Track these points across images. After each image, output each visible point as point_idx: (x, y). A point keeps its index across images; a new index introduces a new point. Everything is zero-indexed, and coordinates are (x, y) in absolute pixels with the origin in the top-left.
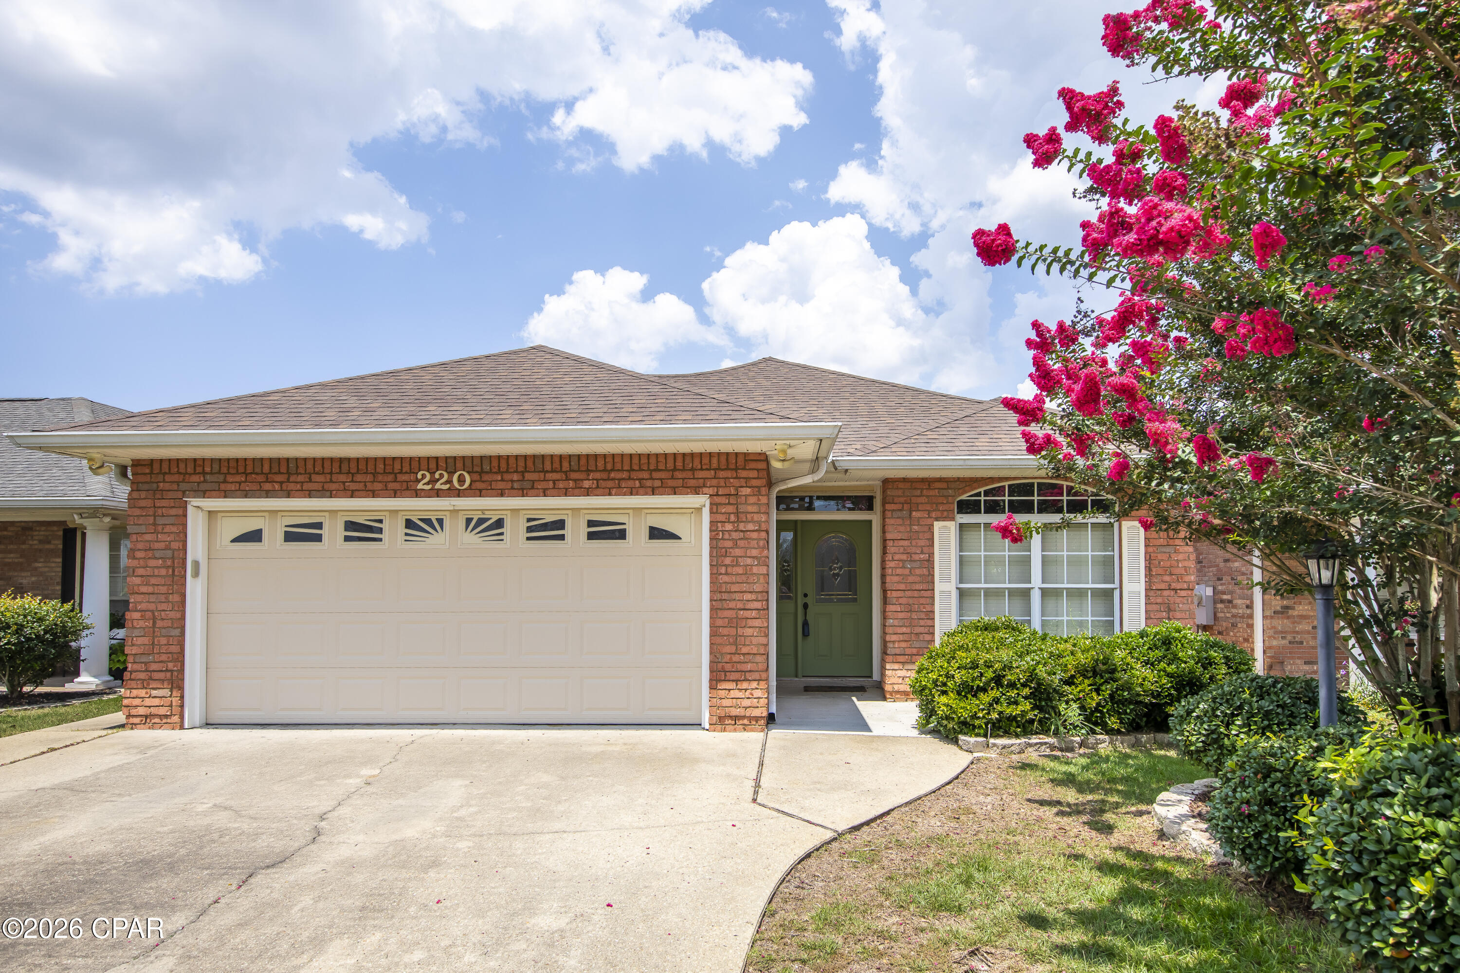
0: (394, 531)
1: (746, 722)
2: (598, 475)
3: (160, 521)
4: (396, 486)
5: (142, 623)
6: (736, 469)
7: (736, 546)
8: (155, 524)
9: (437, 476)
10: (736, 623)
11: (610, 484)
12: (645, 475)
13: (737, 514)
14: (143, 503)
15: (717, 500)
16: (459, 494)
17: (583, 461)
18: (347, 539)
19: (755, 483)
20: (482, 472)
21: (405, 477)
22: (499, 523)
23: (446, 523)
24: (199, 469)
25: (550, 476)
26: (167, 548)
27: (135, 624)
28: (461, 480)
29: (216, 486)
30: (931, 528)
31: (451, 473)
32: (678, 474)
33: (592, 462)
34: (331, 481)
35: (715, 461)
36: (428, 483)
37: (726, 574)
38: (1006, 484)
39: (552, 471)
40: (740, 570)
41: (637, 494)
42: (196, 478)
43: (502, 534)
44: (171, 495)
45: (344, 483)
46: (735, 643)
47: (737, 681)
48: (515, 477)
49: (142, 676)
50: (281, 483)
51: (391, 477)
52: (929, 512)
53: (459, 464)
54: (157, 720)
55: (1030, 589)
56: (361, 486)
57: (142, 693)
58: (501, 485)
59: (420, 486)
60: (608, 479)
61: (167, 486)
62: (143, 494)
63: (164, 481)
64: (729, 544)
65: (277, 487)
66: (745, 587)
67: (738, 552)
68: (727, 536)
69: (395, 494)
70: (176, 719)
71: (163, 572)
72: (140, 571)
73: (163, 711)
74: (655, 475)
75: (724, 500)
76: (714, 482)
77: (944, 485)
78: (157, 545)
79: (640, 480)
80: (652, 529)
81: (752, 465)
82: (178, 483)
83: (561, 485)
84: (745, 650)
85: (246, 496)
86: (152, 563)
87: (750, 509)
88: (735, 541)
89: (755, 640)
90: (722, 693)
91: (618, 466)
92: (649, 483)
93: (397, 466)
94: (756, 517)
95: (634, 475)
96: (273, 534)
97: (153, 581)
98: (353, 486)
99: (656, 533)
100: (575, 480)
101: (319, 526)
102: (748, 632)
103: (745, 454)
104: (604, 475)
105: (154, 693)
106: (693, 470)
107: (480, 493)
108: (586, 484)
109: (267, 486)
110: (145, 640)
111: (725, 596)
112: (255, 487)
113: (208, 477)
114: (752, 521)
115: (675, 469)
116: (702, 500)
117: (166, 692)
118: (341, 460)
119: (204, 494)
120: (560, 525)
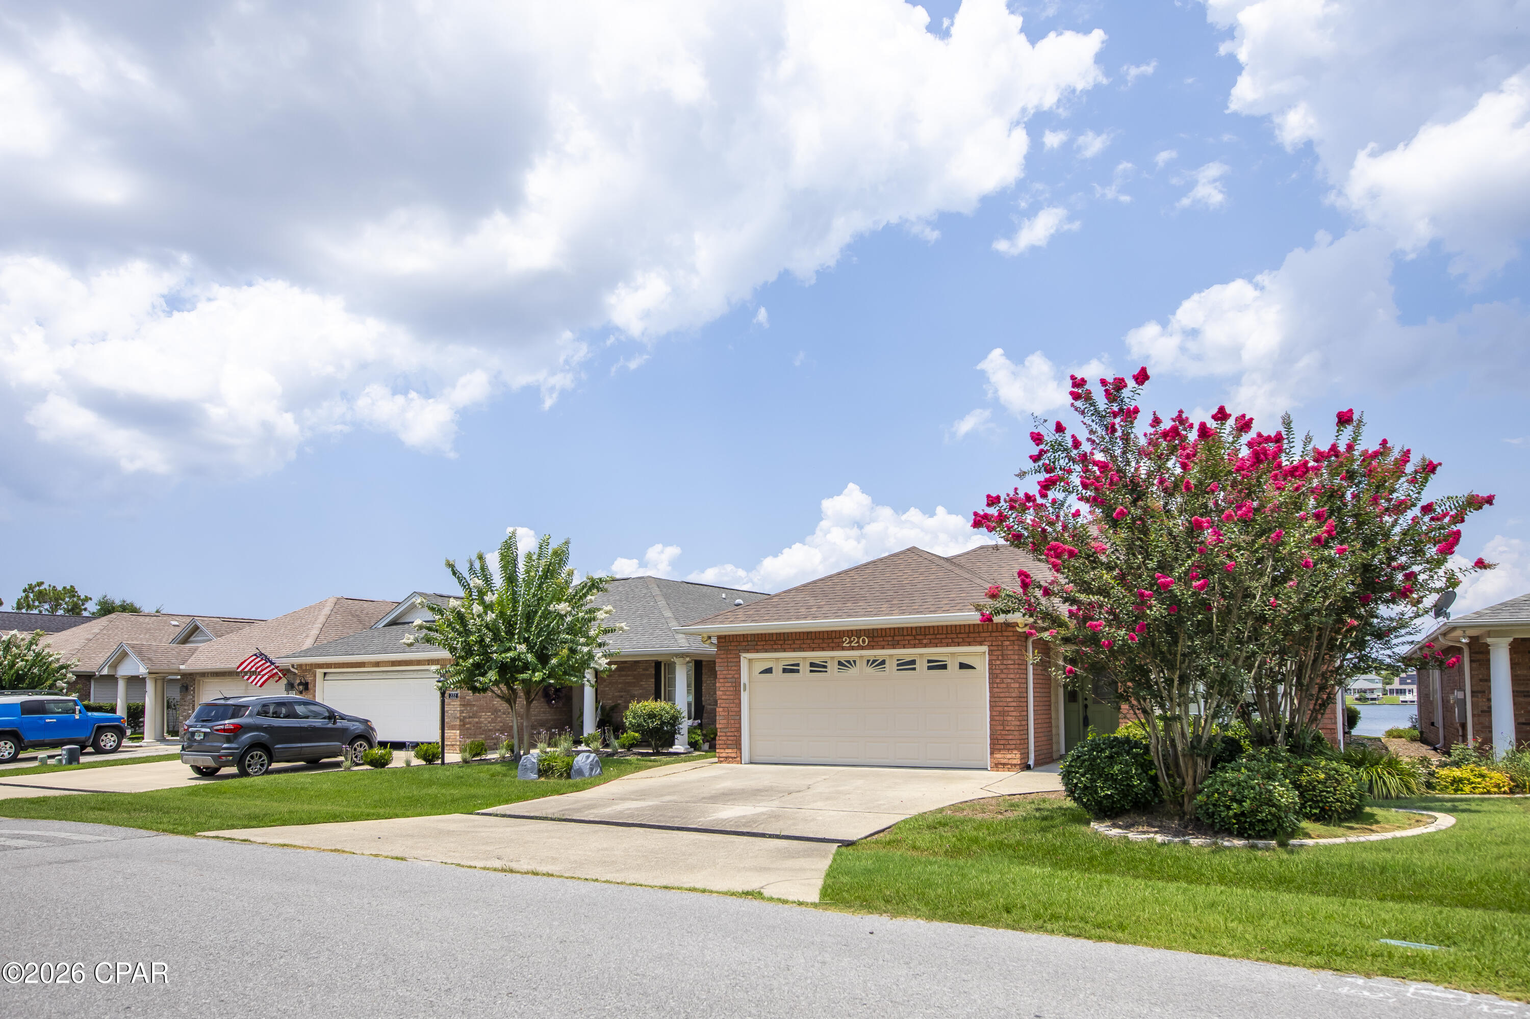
0: (833, 667)
1: (1010, 766)
2: (930, 636)
3: (730, 664)
4: (833, 645)
5: (723, 713)
6: (1002, 631)
7: (1002, 672)
8: (727, 666)
9: (852, 639)
10: (1003, 714)
11: (936, 641)
12: (954, 636)
13: (1002, 655)
14: (722, 656)
15: (992, 648)
16: (863, 648)
17: (922, 630)
18: (811, 671)
19: (1012, 638)
20: (873, 637)
21: (837, 640)
22: (883, 662)
23: (857, 663)
24: (746, 640)
25: (906, 637)
26: (733, 677)
27: (720, 713)
28: (864, 641)
29: (752, 647)
31: (859, 638)
32: (971, 635)
33: (927, 630)
34: (803, 643)
35: (990, 628)
36: (848, 643)
37: (998, 687)
39: (908, 635)
40: (1004, 686)
41: (950, 646)
42: (744, 644)
43: (885, 668)
44: (734, 651)
45: (809, 644)
46: (1005, 725)
47: (1005, 745)
48: (890, 639)
49: (724, 738)
50: (781, 644)
51: (830, 640)
53: (862, 633)
54: (731, 759)
56: (817, 645)
57: (724, 746)
58: (883, 643)
59: (844, 645)
60: (936, 638)
61: (732, 647)
62: (722, 652)
63: (731, 645)
64: (998, 671)
65: (779, 646)
66: (1007, 694)
67: (1003, 676)
68: (997, 667)
69: (833, 649)
70: (738, 759)
71: (731, 688)
72: (722, 689)
73: (733, 755)
74: (959, 635)
75: (995, 648)
76: (990, 639)
78: (728, 676)
79: (952, 638)
80: (961, 663)
81: (1010, 629)
82: (736, 646)
83: (912, 642)
84: (1007, 728)
85: (766, 652)
86: (727, 684)
87: (1009, 652)
88: (1002, 670)
89: (1013, 723)
90: (997, 751)
91: (940, 632)
92: (956, 640)
93: (833, 635)
94: (1013, 657)
95: (948, 636)
96: (777, 669)
97: (727, 693)
98: (814, 646)
99: (963, 666)
100: (919, 639)
101: (798, 665)
102: (1009, 718)
104: (933, 637)
105: (729, 746)
106: (979, 632)
107: (873, 648)
108: (925, 641)
109: (775, 647)
110: (725, 721)
111: (997, 699)
112: (770, 647)
113: (749, 643)
115: (969, 632)
116: (985, 648)
117: (737, 746)
118: (808, 633)
119: (748, 651)
120: (913, 662)
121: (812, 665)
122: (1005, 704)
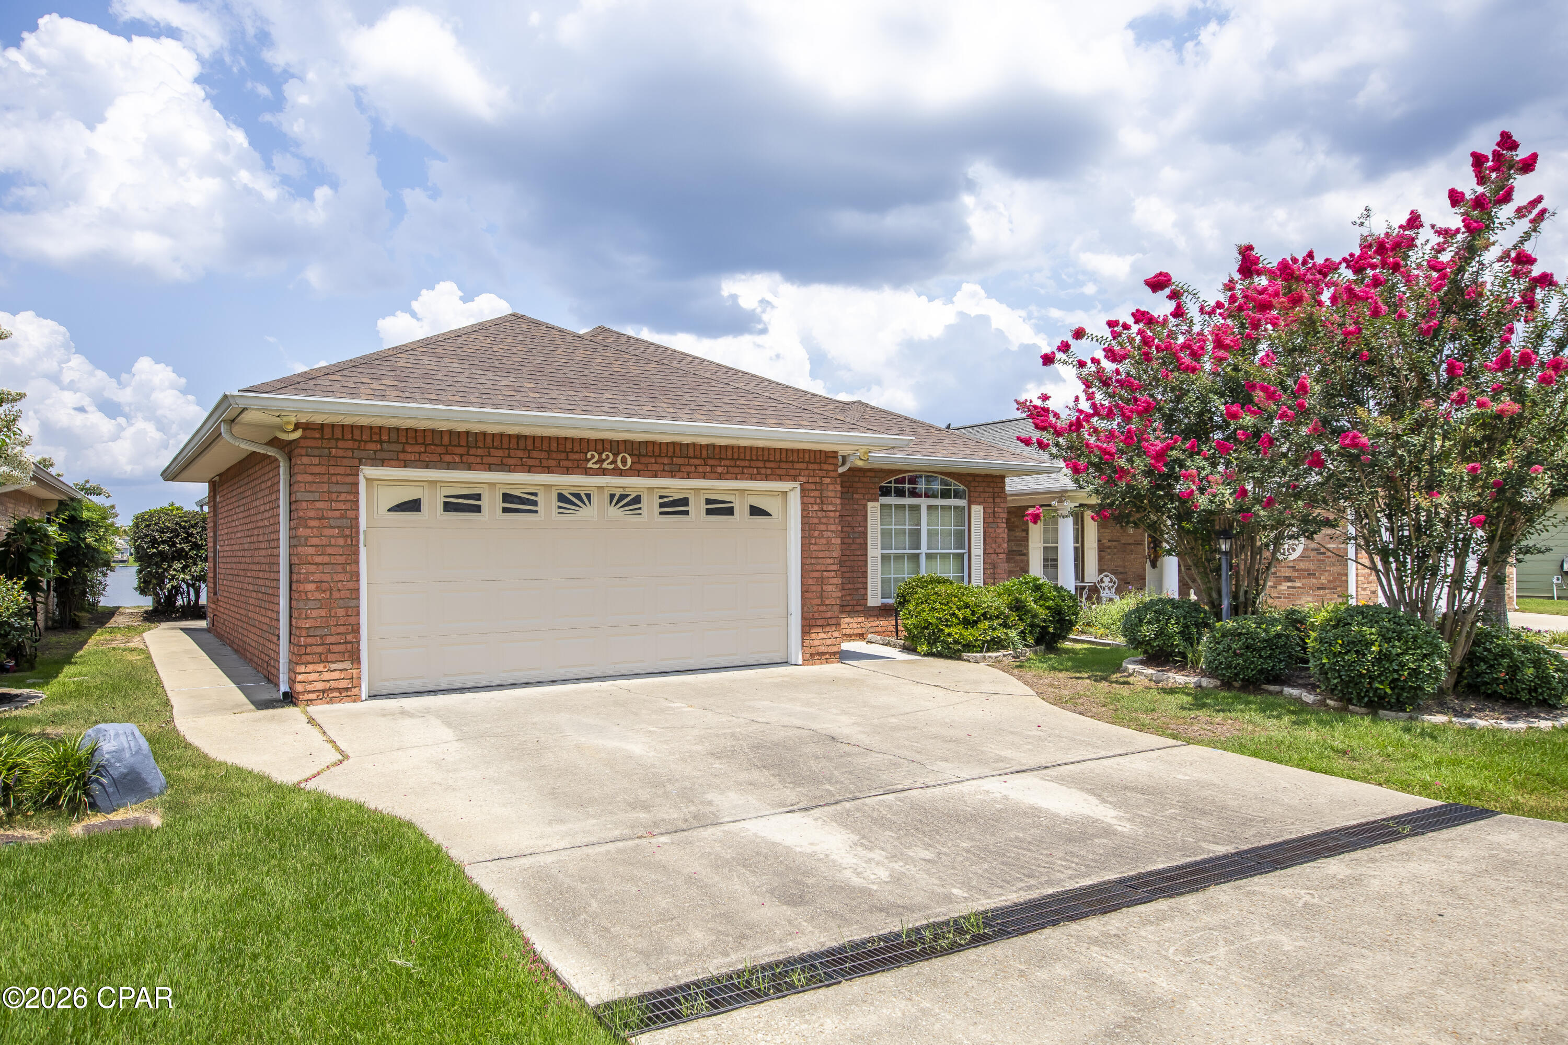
0: (547, 504)
1: (828, 656)
2: (727, 463)
3: (334, 488)
4: (568, 463)
5: (317, 595)
6: (820, 463)
7: (821, 522)
8: (329, 492)
9: (604, 457)
10: (822, 581)
11: (736, 470)
12: (760, 464)
13: (821, 497)
14: (315, 469)
15: (807, 486)
16: (616, 473)
17: (717, 450)
18: (505, 510)
19: (831, 474)
20: (640, 455)
21: (576, 456)
22: (637, 500)
23: (594, 498)
24: (376, 437)
25: (692, 461)
26: (342, 517)
27: (310, 596)
28: (624, 462)
29: (394, 456)
30: (865, 506)
31: (616, 455)
32: (784, 465)
33: (723, 452)
34: (509, 456)
35: (807, 456)
36: (595, 463)
37: (816, 544)
38: (907, 475)
39: (695, 458)
40: (825, 541)
41: (755, 480)
42: (372, 446)
43: (640, 509)
44: (347, 462)
45: (521, 458)
46: (821, 597)
47: (822, 626)
48: (666, 461)
49: (319, 649)
50: (461, 456)
51: (563, 456)
52: (864, 494)
53: (622, 447)
54: (336, 694)
55: (919, 554)
56: (537, 462)
57: (320, 667)
58: (656, 467)
59: (590, 465)
60: (735, 466)
61: (341, 453)
62: (316, 460)
63: (337, 448)
64: (816, 521)
65: (457, 459)
66: (827, 554)
67: (822, 527)
68: (814, 515)
69: (567, 471)
70: (355, 691)
71: (341, 541)
72: (315, 541)
73: (343, 684)
74: (768, 465)
75: (812, 487)
76: (807, 472)
77: (872, 474)
78: (330, 514)
79: (757, 468)
80: (751, 507)
81: (830, 460)
82: (353, 450)
83: (701, 469)
84: (827, 602)
85: (427, 467)
86: (327, 532)
87: (830, 494)
88: (820, 518)
89: (834, 594)
90: (813, 636)
91: (742, 456)
92: (763, 471)
93: (569, 446)
94: (834, 501)
95: (753, 464)
96: (433, 504)
97: (330, 550)
98: (530, 462)
99: (756, 511)
100: (711, 466)
101: (478, 497)
102: (830, 588)
103: (826, 452)
104: (732, 463)
105: (333, 666)
106: (792, 462)
107: (633, 474)
108: (720, 469)
109: (448, 458)
110: (322, 613)
111: (814, 561)
112: (436, 458)
113: (385, 445)
114: (831, 504)
115: (781, 461)
116: (797, 485)
117: (347, 665)
118: (518, 437)
119: (383, 463)
120: (684, 502)
121: (507, 497)
122: (824, 568)
